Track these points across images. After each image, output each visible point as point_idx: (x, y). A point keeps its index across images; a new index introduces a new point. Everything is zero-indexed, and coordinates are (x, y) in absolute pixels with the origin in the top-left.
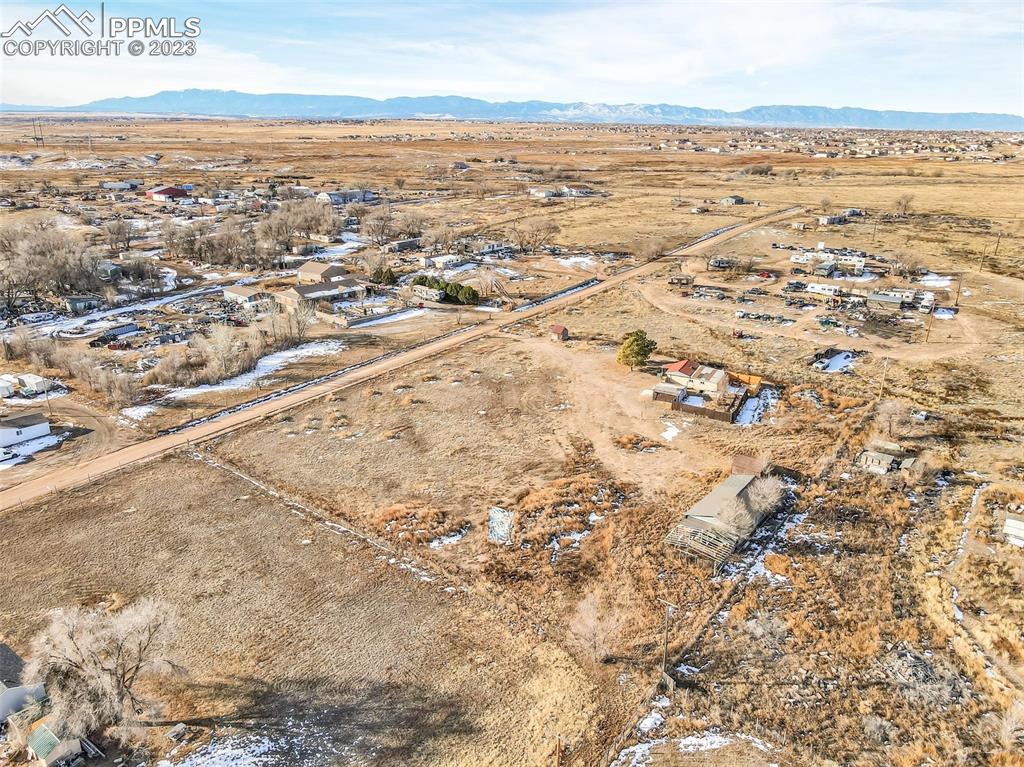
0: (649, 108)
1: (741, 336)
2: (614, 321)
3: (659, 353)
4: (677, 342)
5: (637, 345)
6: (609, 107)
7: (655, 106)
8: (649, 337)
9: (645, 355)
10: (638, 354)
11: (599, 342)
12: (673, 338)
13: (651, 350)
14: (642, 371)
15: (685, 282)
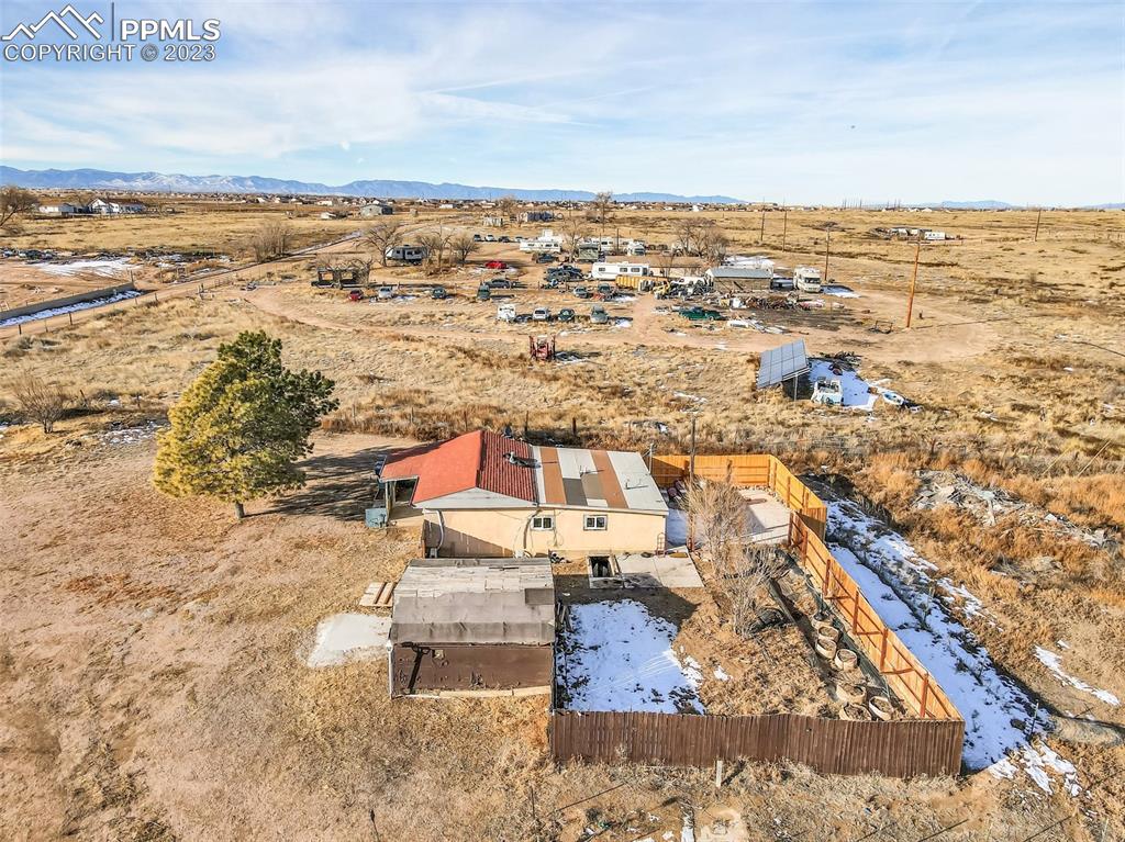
0: (239, 180)
1: (552, 356)
2: (171, 357)
3: (341, 427)
4: (387, 388)
5: (247, 396)
6: (189, 179)
7: (245, 179)
8: (295, 359)
9: (294, 435)
10: (256, 433)
11: (105, 419)
12: (371, 379)
13: (310, 424)
14: (290, 508)
15: (349, 276)
